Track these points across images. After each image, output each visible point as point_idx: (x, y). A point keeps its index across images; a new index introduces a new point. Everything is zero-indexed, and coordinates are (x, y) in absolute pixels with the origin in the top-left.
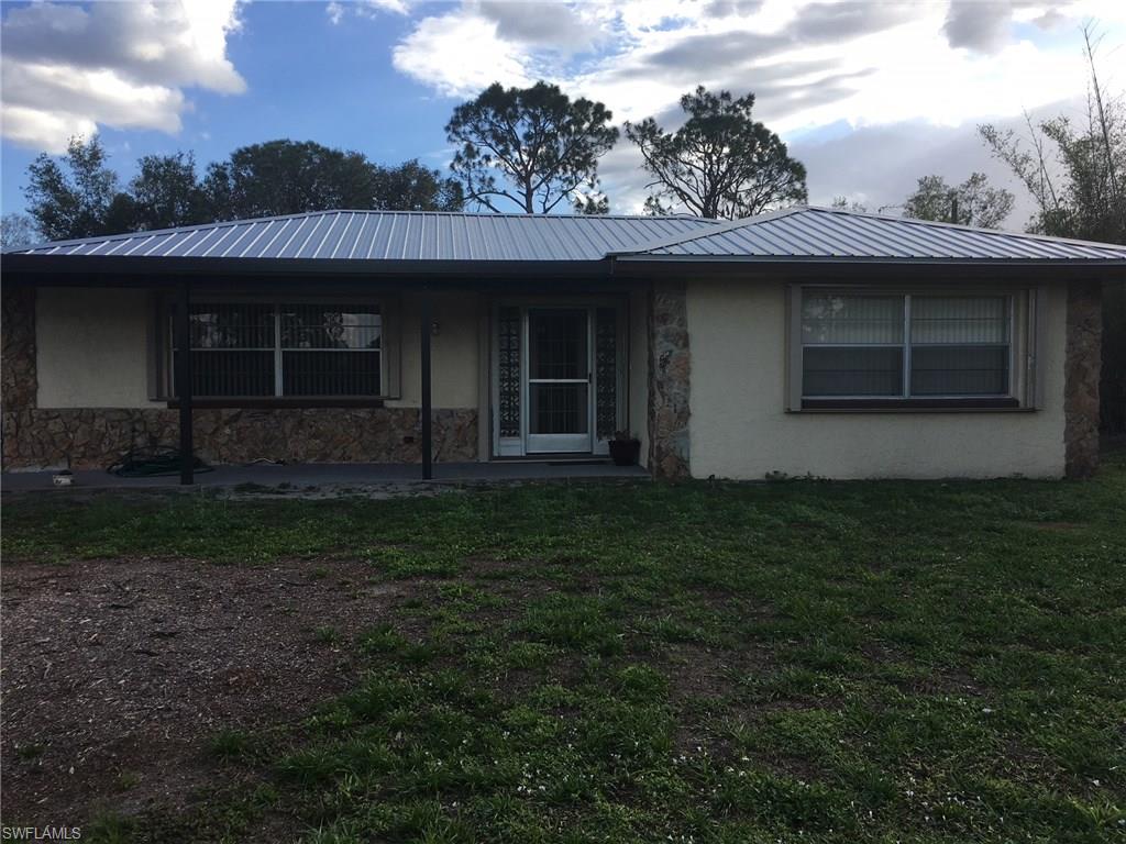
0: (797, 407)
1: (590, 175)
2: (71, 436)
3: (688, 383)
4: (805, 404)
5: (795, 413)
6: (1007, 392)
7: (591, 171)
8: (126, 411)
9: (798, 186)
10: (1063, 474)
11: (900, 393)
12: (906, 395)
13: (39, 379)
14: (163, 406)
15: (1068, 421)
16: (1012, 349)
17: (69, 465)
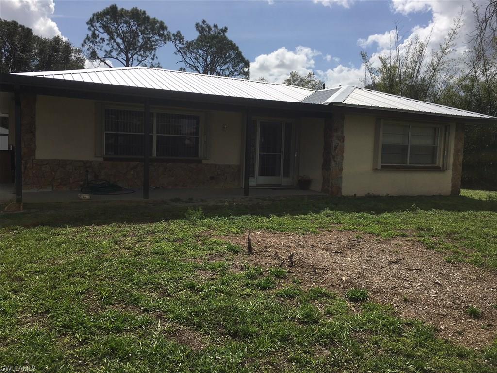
0: (379, 168)
1: (153, 55)
2: (54, 173)
3: (343, 157)
4: (382, 167)
5: (379, 170)
6: (435, 163)
7: (153, 53)
8: (82, 161)
9: (246, 70)
10: (450, 193)
11: (406, 163)
12: (408, 164)
13: (37, 144)
14: (101, 160)
15: (453, 174)
16: (438, 148)
17: (53, 189)
